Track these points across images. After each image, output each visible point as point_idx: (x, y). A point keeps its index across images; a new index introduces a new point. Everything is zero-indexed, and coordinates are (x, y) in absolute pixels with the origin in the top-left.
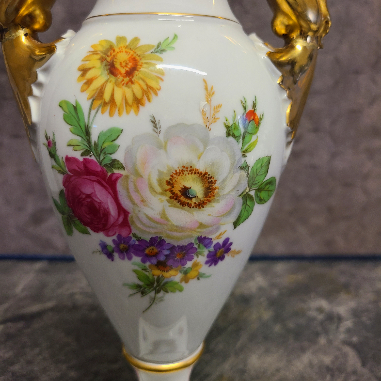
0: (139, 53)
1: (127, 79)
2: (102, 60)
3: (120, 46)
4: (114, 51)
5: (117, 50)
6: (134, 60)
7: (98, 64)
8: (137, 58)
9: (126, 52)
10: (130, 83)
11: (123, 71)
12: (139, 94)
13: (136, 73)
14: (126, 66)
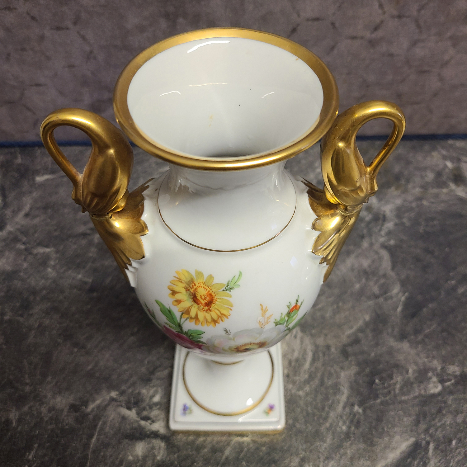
0: (214, 290)
1: (206, 308)
2: (187, 290)
3: (199, 281)
4: (195, 285)
5: (197, 285)
6: (211, 295)
7: (184, 291)
8: (213, 294)
9: (204, 287)
10: (208, 311)
11: (203, 302)
12: (215, 317)
13: (213, 305)
14: (205, 299)
